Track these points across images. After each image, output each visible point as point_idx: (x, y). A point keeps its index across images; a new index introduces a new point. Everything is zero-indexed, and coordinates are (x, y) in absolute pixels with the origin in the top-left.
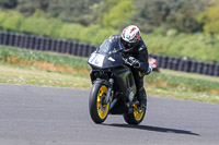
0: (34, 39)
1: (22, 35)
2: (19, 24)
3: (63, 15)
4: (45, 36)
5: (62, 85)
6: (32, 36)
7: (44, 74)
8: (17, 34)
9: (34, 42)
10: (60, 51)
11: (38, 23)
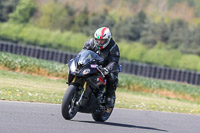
0: (156, 69)
1: (144, 65)
2: (142, 55)
3: (182, 47)
4: (166, 66)
5: (180, 111)
6: (153, 66)
7: (164, 101)
8: (140, 64)
9: (155, 72)
10: (179, 80)
11: (159, 54)
